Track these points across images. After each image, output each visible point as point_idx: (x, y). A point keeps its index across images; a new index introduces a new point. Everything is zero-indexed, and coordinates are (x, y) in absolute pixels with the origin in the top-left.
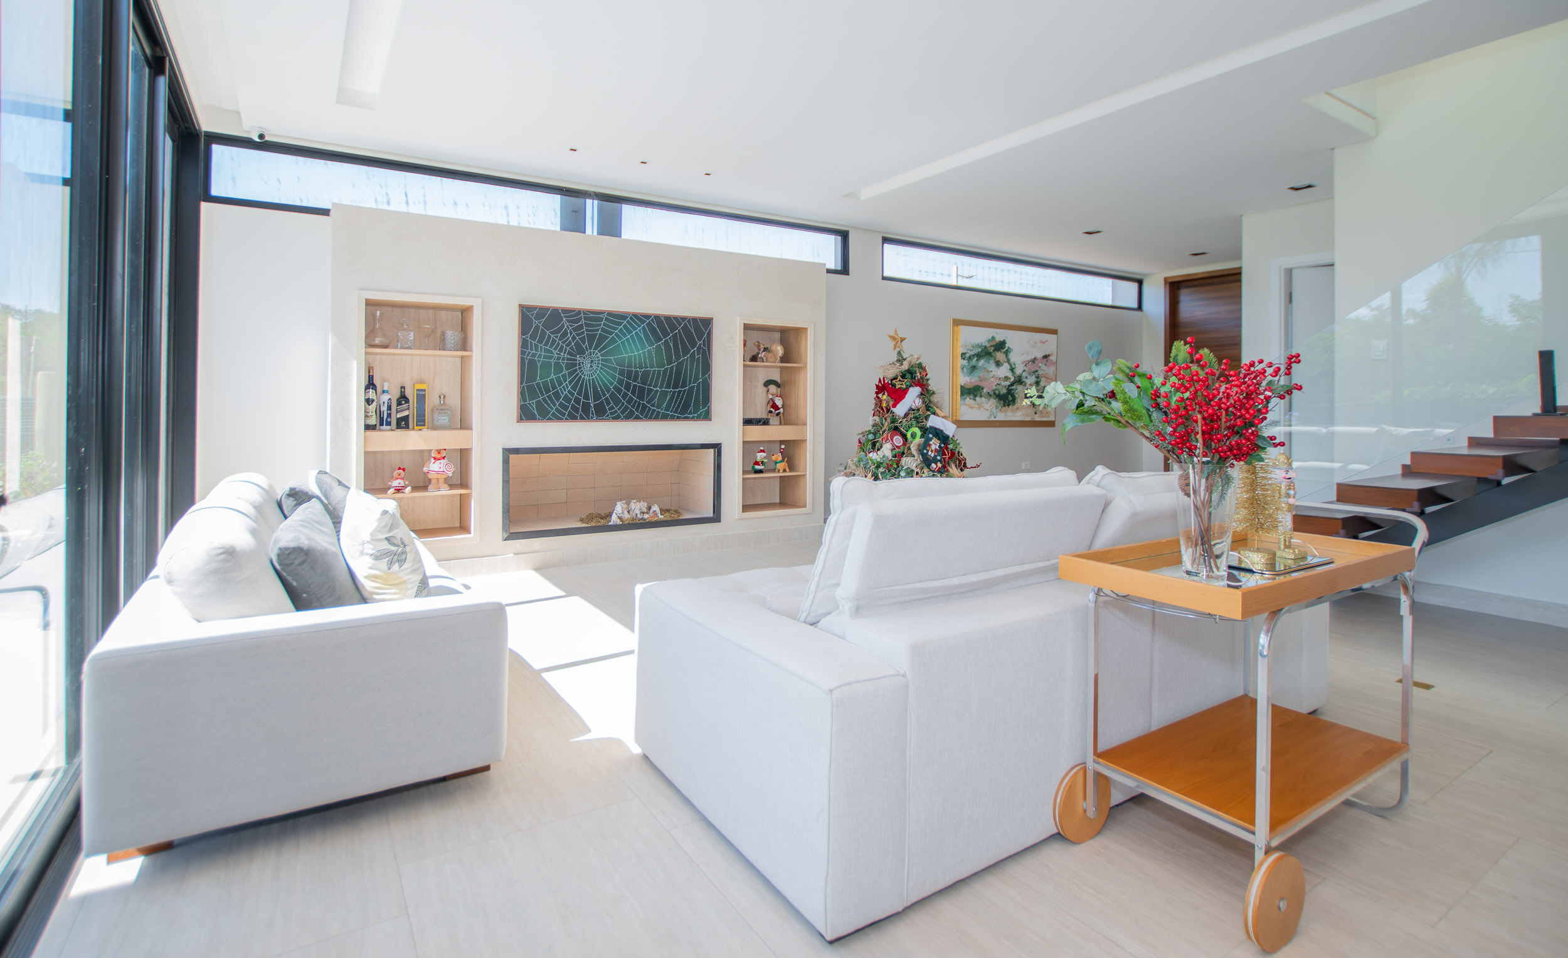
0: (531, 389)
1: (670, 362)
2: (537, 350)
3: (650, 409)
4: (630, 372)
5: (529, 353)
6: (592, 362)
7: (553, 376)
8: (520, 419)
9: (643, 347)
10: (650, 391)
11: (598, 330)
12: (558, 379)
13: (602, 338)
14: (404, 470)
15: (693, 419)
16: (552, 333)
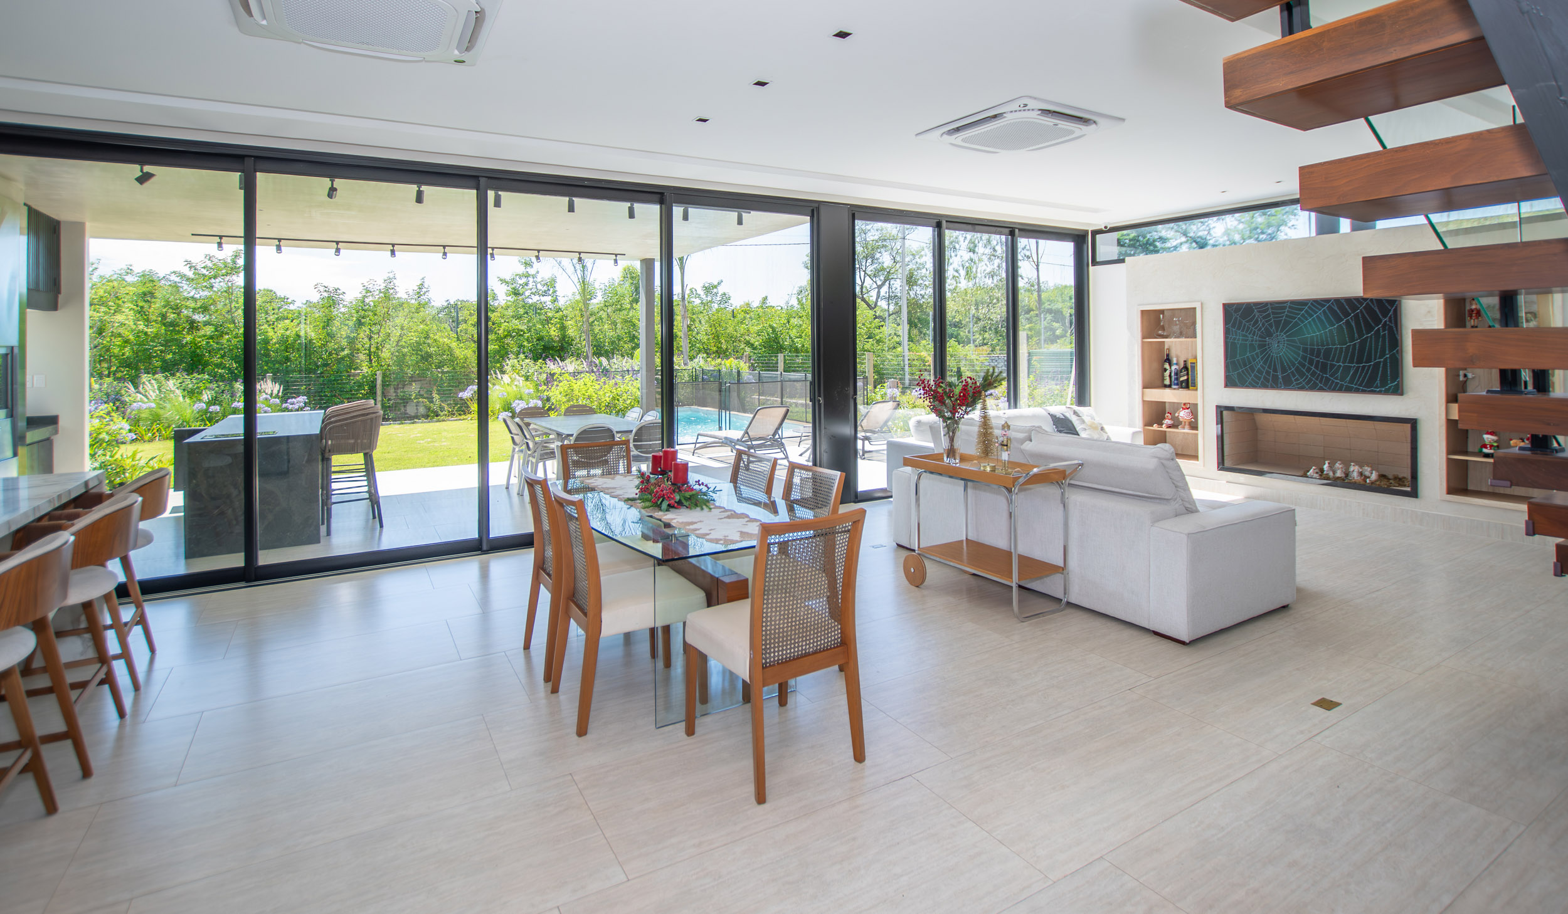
0: (1233, 363)
1: (1352, 339)
2: (1236, 335)
3: (1333, 381)
4: (1312, 350)
5: (1231, 338)
6: (1278, 342)
7: (1248, 354)
8: (1226, 386)
9: (1325, 328)
10: (1332, 366)
11: (1283, 317)
12: (1253, 356)
13: (1287, 323)
14: (1170, 414)
15: (1380, 393)
16: (1247, 322)
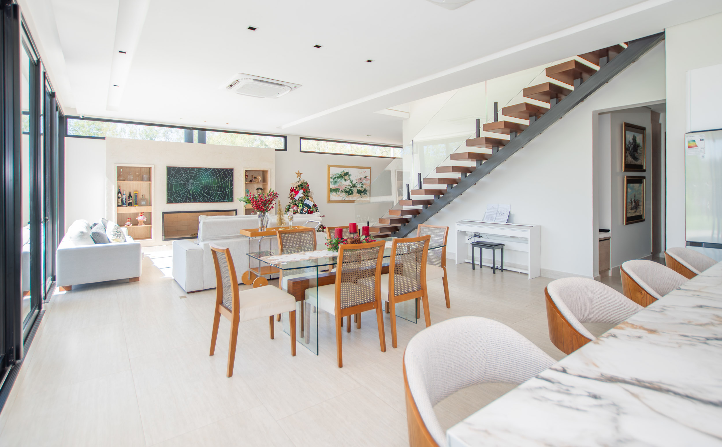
0: (171, 193)
1: (218, 183)
2: (173, 180)
3: (212, 199)
4: (205, 187)
5: (170, 182)
6: (191, 184)
7: (178, 189)
8: (168, 203)
9: (209, 179)
10: (212, 193)
11: (193, 174)
12: (180, 190)
13: (195, 176)
14: (130, 219)
15: (227, 202)
16: (178, 175)
